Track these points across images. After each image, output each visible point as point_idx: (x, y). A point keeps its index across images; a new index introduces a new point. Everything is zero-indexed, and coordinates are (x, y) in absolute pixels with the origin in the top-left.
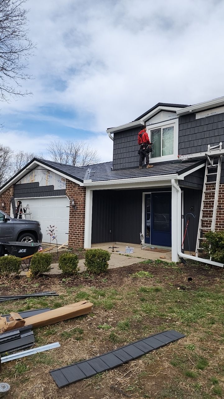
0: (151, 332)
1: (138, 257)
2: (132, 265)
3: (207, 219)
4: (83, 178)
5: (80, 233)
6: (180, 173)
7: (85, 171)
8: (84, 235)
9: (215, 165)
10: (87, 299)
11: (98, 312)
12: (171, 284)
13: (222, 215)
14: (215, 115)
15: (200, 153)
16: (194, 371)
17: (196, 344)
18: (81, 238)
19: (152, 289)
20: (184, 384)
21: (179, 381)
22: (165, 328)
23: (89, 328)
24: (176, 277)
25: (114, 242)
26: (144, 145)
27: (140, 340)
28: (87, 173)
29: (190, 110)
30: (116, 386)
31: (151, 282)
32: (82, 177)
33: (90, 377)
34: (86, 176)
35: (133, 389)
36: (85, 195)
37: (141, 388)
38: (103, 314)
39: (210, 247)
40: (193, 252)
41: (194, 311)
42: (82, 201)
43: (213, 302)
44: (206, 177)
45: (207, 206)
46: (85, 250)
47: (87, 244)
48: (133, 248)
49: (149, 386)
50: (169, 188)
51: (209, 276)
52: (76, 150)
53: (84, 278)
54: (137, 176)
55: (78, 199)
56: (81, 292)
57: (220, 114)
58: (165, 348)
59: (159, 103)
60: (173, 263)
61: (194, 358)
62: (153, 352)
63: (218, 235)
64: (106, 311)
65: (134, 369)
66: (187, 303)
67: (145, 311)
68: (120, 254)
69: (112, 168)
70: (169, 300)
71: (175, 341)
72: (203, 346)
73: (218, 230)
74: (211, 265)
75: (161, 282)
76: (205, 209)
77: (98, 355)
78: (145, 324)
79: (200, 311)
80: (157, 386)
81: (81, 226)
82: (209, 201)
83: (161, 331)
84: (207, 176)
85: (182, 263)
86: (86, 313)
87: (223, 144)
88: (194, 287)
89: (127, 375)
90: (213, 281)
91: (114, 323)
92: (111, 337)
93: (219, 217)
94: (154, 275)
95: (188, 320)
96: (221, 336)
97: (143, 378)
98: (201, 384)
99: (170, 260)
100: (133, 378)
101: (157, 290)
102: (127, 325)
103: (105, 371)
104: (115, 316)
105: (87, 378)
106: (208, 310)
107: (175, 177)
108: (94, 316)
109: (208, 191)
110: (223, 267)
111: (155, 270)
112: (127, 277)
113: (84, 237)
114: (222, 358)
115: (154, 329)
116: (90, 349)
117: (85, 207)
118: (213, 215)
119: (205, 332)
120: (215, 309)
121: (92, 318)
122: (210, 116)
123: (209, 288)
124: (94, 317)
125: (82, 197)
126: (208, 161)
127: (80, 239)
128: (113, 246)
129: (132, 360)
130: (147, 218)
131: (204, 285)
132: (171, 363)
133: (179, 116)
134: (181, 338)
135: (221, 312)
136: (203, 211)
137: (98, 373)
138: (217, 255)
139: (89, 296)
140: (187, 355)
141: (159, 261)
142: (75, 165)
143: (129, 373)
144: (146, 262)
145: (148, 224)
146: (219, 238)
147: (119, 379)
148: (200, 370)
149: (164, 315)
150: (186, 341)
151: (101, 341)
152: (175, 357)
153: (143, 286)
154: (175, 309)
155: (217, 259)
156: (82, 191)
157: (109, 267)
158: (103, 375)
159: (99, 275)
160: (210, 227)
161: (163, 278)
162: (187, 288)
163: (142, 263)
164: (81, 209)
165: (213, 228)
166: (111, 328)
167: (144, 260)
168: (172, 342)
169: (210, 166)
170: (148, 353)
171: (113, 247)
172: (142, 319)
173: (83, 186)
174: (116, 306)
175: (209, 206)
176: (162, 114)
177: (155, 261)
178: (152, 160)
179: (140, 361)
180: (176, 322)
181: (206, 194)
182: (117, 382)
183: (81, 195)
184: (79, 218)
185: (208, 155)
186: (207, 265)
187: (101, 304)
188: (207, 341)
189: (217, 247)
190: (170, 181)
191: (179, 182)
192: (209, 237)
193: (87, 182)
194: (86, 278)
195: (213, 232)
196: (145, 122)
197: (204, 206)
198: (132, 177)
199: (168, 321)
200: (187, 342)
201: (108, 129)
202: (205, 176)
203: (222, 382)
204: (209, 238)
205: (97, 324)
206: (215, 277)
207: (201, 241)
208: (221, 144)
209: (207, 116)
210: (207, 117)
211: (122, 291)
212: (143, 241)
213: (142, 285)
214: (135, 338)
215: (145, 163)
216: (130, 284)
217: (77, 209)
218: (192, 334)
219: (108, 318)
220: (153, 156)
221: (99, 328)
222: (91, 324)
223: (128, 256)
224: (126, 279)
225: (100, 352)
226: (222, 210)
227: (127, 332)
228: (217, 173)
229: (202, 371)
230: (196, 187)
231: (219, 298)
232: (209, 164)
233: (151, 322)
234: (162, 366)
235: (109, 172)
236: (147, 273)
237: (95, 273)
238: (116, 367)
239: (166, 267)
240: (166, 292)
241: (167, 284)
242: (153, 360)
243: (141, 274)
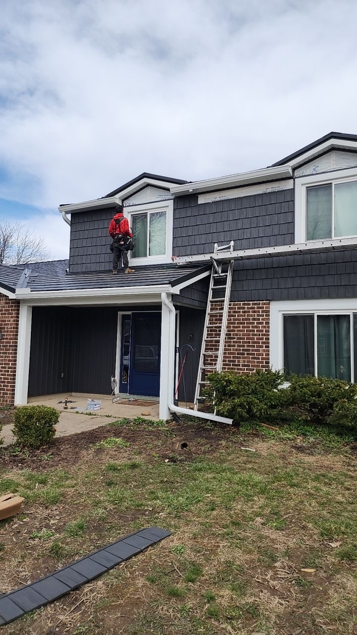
0: (119, 534)
1: (107, 416)
2: (97, 429)
3: (211, 353)
4: (15, 284)
5: (8, 379)
6: (173, 284)
7: (19, 274)
8: (14, 383)
9: (224, 274)
10: (15, 491)
11: (32, 512)
12: (155, 455)
13: (232, 348)
14: (225, 200)
15: (203, 256)
16: (180, 586)
17: (187, 543)
18: (9, 388)
19: (126, 465)
20: (165, 608)
21: (158, 606)
22: (142, 525)
23: (14, 540)
24: (164, 443)
25: (69, 393)
26: (122, 237)
27: (100, 549)
28: (22, 277)
29: (189, 188)
30: (57, 629)
31: (125, 455)
32: (12, 284)
33: (12, 621)
34: (20, 282)
35: (84, 630)
36: (18, 314)
37: (97, 626)
38: (42, 512)
39: (214, 395)
40: (191, 403)
41: (187, 493)
42: (11, 324)
43: (214, 478)
44: (212, 291)
45: (212, 334)
46: (15, 408)
47: (21, 398)
48: (100, 402)
49: (110, 620)
50: (158, 307)
51: (212, 438)
52: (6, 237)
53: (11, 456)
54: (109, 286)
55: (5, 321)
56: (4, 480)
57: (231, 199)
58: (140, 557)
59: (144, 173)
60: (162, 422)
61: (183, 567)
62: (122, 566)
63: (225, 377)
64: (47, 508)
65: (88, 597)
66: (177, 482)
67: (112, 502)
68: (77, 412)
69: (68, 270)
70: (151, 481)
71: (155, 543)
72: (196, 545)
73: (227, 370)
74: (216, 422)
75: (140, 453)
76: (209, 339)
77: (29, 583)
78: (110, 523)
79: (196, 493)
80: (123, 618)
81: (9, 368)
82: (215, 327)
83: (136, 531)
84: (212, 289)
85: (174, 420)
86: (12, 515)
87: (235, 244)
88: (190, 457)
89: (77, 609)
90: (217, 445)
91: (60, 526)
92: (52, 550)
93: (228, 350)
94: (131, 442)
95: (178, 508)
96: (223, 528)
97: (102, 609)
98: (190, 605)
99: (156, 417)
100: (87, 612)
101: (134, 466)
102: (81, 528)
103: (39, 607)
104: (62, 515)
105: (6, 624)
106: (208, 490)
107: (166, 289)
108: (25, 518)
109: (214, 312)
110: (231, 424)
111: (133, 434)
112: (87, 449)
113: (14, 386)
114: (222, 560)
115: (125, 529)
116: (15, 575)
117: (17, 335)
118: (220, 347)
119: (202, 524)
120: (218, 487)
121: (21, 523)
122: (219, 201)
123: (211, 457)
124: (25, 520)
125: (12, 317)
126: (214, 268)
127: (7, 390)
128: (66, 399)
129: (86, 583)
130: (124, 353)
131: (205, 453)
132: (148, 579)
133: (174, 196)
134: (164, 538)
135: (225, 491)
136: (205, 341)
137: (26, 613)
138: (224, 406)
139: (18, 485)
140: (172, 562)
141: (140, 420)
142: (4, 262)
143: (79, 604)
144: (120, 422)
145: (125, 362)
146: (226, 381)
147: (61, 617)
148: (190, 584)
149: (141, 505)
150: (173, 541)
151: (35, 559)
152: (154, 568)
153: (112, 462)
154: (160, 494)
155: (224, 412)
156: (12, 306)
157: (57, 435)
158: (35, 615)
159: (39, 449)
160: (215, 364)
161: (145, 446)
162: (179, 458)
163: (112, 425)
164: (10, 339)
165: (219, 366)
166: (53, 535)
167: (116, 419)
168: (152, 545)
169: (216, 275)
170: (112, 568)
171: (66, 402)
172: (107, 515)
173: (15, 299)
174: (65, 497)
175: (215, 335)
176: (148, 190)
177: (133, 420)
178: (134, 262)
179: (99, 582)
180: (159, 513)
181: (211, 316)
182: (59, 622)
183: (12, 314)
184: (6, 353)
185: (215, 260)
186: (210, 422)
187: (39, 497)
188: (202, 538)
189: (225, 394)
190: (159, 295)
191: (173, 297)
192: (213, 380)
193: (23, 292)
194: (15, 456)
195: (219, 373)
196: (123, 201)
197: (208, 334)
198: (100, 286)
199: (147, 513)
200: (174, 543)
201: (61, 206)
202: (210, 289)
203: (220, 596)
204: (213, 382)
205: (29, 532)
206: (220, 440)
207: (202, 386)
208: (232, 243)
209: (214, 200)
210: (214, 202)
211: (76, 472)
212: (117, 390)
213: (110, 459)
214: (93, 547)
215: (123, 266)
216: (90, 460)
217: (4, 339)
218: (181, 530)
219: (49, 520)
220: (134, 256)
221: (33, 538)
222: (19, 532)
223: (90, 414)
224: (84, 452)
225: (32, 577)
226: (232, 340)
227: (80, 540)
228: (227, 286)
229: (192, 585)
230: (197, 305)
231: (224, 471)
232: (216, 272)
233: (120, 517)
234: (133, 585)
235: (62, 276)
236: (119, 440)
237: (31, 445)
238: (58, 599)
239: (150, 428)
240: (148, 468)
241: (149, 455)
242: (121, 578)
243: (110, 443)
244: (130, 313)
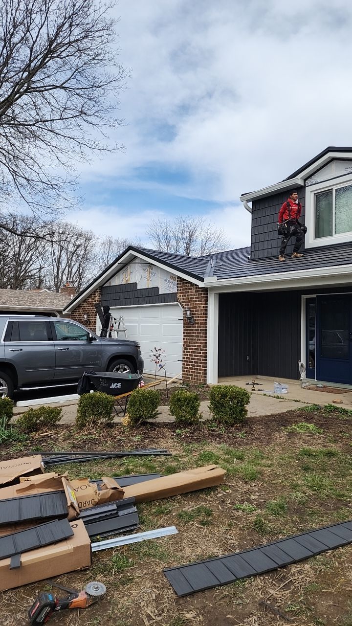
0: (322, 521)
1: (295, 401)
2: (286, 412)
4: (203, 274)
5: (200, 360)
7: (206, 264)
8: (206, 363)
10: (216, 463)
11: (233, 485)
18: (202, 368)
19: (321, 452)
22: (347, 517)
23: (220, 508)
25: (254, 376)
27: (305, 532)
28: (209, 267)
30: (269, 602)
31: (320, 441)
32: (201, 274)
33: (226, 584)
34: (207, 271)
35: (296, 609)
36: (207, 301)
37: (309, 609)
38: (242, 487)
42: (201, 310)
46: (208, 387)
47: (212, 378)
48: (287, 386)
49: (322, 606)
52: (191, 232)
53: (209, 430)
54: (292, 269)
55: (196, 307)
56: (206, 452)
58: (348, 549)
59: (329, 147)
62: (328, 554)
64: (246, 483)
65: (296, 578)
67: (311, 487)
68: (265, 395)
69: (250, 257)
70: (351, 471)
75: (336, 441)
77: (237, 551)
78: (311, 508)
80: (336, 608)
81: (201, 350)
83: (340, 521)
86: (216, 485)
89: (286, 587)
91: (261, 502)
92: (256, 524)
94: (324, 429)
97: (312, 593)
99: (350, 405)
100: (296, 593)
101: (330, 454)
102: (282, 508)
103: (249, 577)
104: (261, 492)
105: (221, 585)
108: (228, 489)
112: (279, 431)
113: (206, 367)
115: (328, 517)
116: (224, 541)
117: (206, 320)
121: (225, 493)
124: (227, 491)
125: (201, 304)
127: (200, 370)
128: (253, 382)
129: (293, 564)
130: (309, 338)
137: (238, 579)
139: (218, 458)
141: (332, 408)
142: (190, 255)
143: (288, 583)
144: (310, 408)
145: (311, 348)
147: (272, 592)
149: (343, 495)
151: (240, 529)
153: (306, 447)
156: (201, 294)
157: (249, 415)
158: (246, 583)
159: (232, 427)
161: (340, 435)
163: (302, 409)
164: (201, 323)
166: (255, 510)
167: (306, 405)
170: (319, 554)
171: (254, 384)
172: (307, 500)
173: (204, 288)
174: (262, 475)
176: (333, 166)
177: (324, 407)
179: (306, 565)
182: (270, 595)
183: (201, 301)
184: (198, 336)
187: (238, 472)
193: (211, 281)
194: (213, 431)
196: (305, 180)
198: (283, 270)
199: (351, 505)
201: (242, 195)
205: (233, 503)
211: (271, 453)
212: (303, 375)
213: (304, 444)
214: (296, 530)
215: (306, 248)
216: (284, 443)
217: (195, 323)
219: (249, 495)
221: (237, 510)
222: (223, 502)
223: (278, 398)
224: (276, 434)
225: (240, 546)
227: (282, 519)
233: (321, 505)
234: (344, 576)
235: (245, 264)
236: (311, 426)
237: (226, 422)
238: (267, 572)
239: (345, 417)
240: (346, 458)
241: (347, 445)
242: (329, 566)
243: (301, 428)
244: (314, 296)
